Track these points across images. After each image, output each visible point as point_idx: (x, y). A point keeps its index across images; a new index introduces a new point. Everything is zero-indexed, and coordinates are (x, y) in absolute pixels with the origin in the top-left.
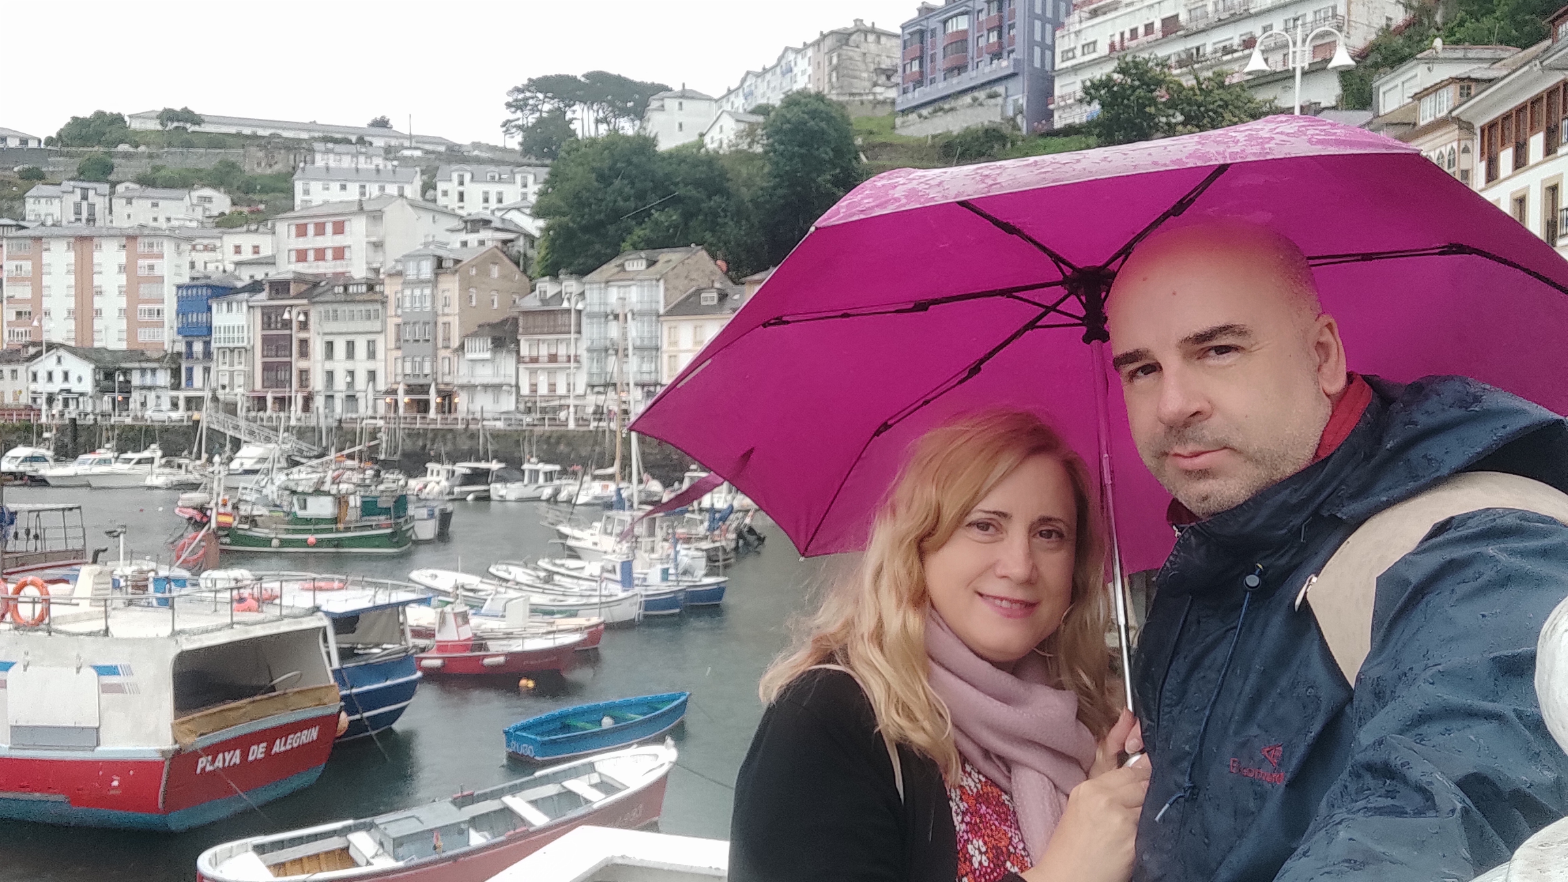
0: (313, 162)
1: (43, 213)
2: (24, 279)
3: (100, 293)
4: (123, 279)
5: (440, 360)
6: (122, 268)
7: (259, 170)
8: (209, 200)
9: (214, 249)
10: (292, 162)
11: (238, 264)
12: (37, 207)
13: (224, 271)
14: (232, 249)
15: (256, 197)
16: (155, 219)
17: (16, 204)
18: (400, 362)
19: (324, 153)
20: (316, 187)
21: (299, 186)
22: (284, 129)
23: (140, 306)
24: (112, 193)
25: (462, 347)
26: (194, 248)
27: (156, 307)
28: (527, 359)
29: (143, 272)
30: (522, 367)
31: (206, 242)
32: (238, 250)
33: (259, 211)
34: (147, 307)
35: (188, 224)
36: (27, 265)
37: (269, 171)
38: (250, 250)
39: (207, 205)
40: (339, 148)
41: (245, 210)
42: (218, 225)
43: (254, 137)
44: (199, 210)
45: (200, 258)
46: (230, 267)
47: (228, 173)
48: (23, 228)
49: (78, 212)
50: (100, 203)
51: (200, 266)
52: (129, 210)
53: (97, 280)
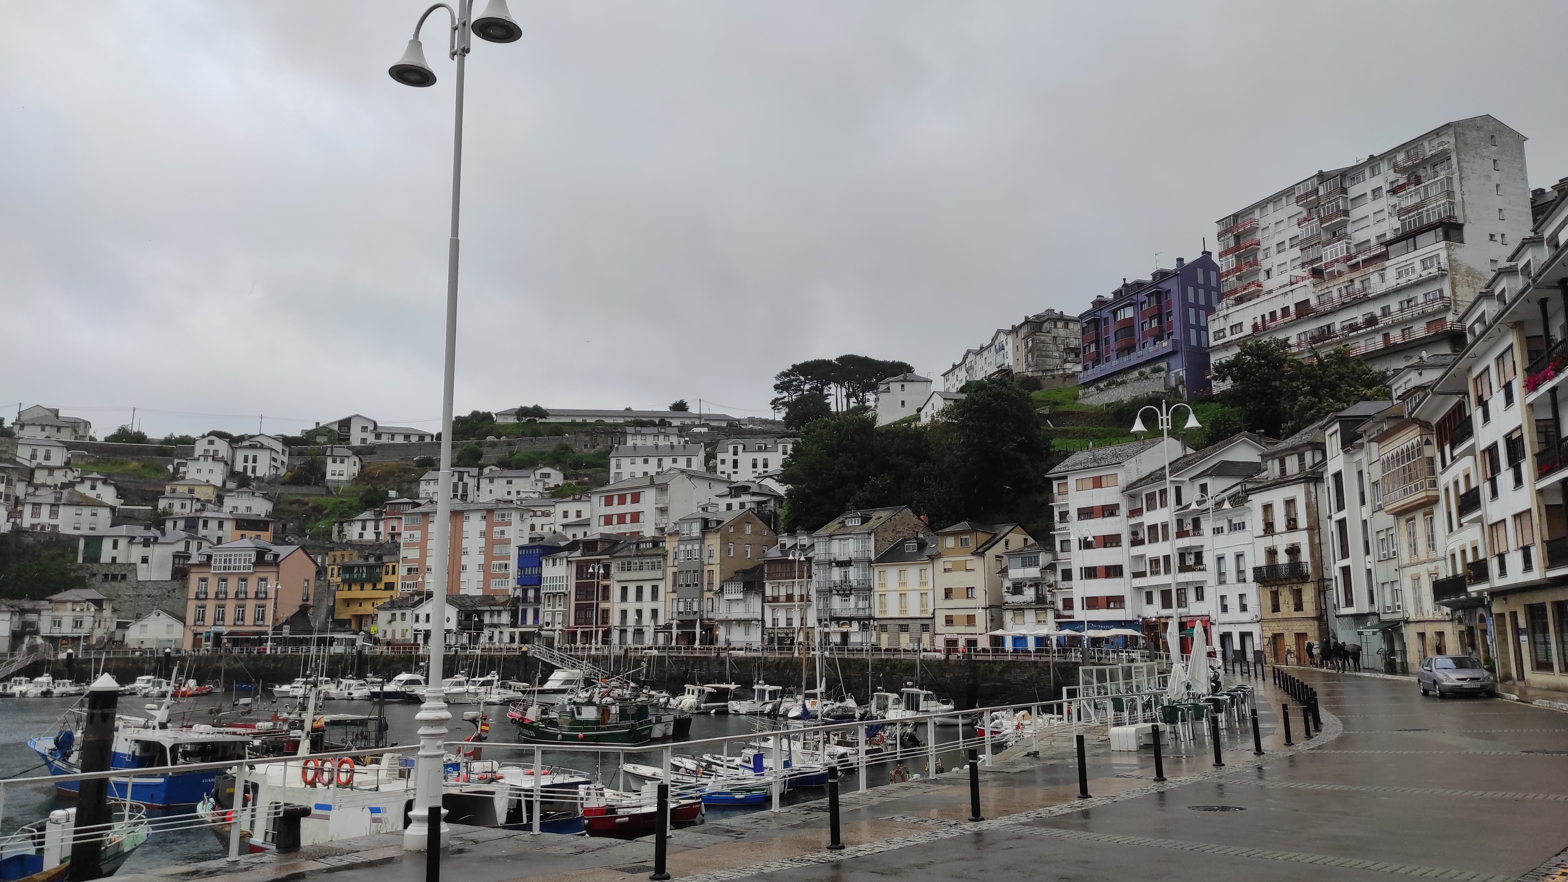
0: (625, 443)
1: (431, 492)
2: (414, 544)
3: (466, 553)
4: (482, 542)
5: (705, 599)
6: (483, 534)
7: (585, 451)
8: (548, 476)
9: (548, 515)
10: (610, 443)
11: (565, 526)
12: (427, 488)
13: (555, 532)
14: (562, 514)
15: (582, 472)
16: (509, 493)
17: (413, 486)
18: (675, 602)
19: (633, 434)
20: (625, 462)
21: (613, 462)
22: (606, 417)
23: (493, 562)
24: (480, 474)
25: (722, 589)
26: (535, 515)
27: (504, 562)
28: (770, 599)
29: (497, 536)
30: (766, 605)
31: (543, 509)
32: (565, 514)
33: (583, 483)
34: (498, 562)
35: (532, 495)
36: (418, 534)
37: (593, 451)
38: (575, 514)
39: (546, 480)
40: (644, 430)
41: (574, 482)
42: (553, 496)
43: (584, 424)
44: (540, 484)
45: (538, 521)
46: (559, 529)
47: (564, 454)
48: (419, 505)
49: (455, 490)
50: (471, 483)
51: (538, 529)
52: (491, 487)
53: (465, 543)
